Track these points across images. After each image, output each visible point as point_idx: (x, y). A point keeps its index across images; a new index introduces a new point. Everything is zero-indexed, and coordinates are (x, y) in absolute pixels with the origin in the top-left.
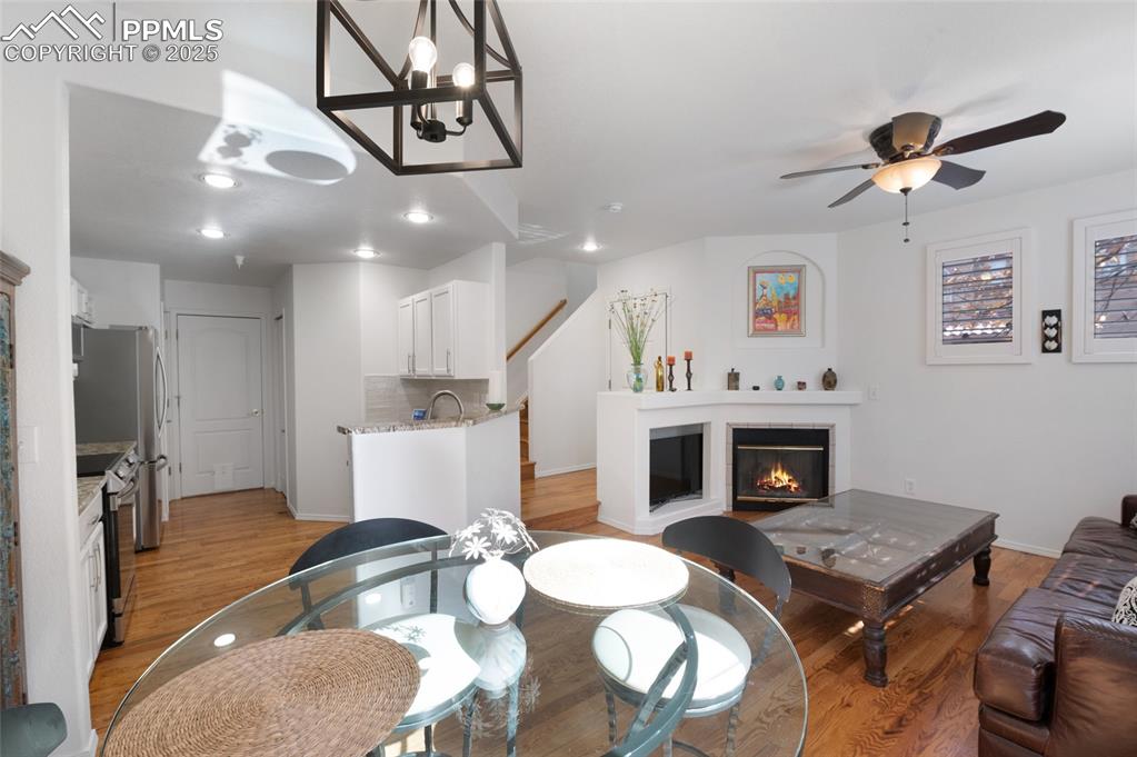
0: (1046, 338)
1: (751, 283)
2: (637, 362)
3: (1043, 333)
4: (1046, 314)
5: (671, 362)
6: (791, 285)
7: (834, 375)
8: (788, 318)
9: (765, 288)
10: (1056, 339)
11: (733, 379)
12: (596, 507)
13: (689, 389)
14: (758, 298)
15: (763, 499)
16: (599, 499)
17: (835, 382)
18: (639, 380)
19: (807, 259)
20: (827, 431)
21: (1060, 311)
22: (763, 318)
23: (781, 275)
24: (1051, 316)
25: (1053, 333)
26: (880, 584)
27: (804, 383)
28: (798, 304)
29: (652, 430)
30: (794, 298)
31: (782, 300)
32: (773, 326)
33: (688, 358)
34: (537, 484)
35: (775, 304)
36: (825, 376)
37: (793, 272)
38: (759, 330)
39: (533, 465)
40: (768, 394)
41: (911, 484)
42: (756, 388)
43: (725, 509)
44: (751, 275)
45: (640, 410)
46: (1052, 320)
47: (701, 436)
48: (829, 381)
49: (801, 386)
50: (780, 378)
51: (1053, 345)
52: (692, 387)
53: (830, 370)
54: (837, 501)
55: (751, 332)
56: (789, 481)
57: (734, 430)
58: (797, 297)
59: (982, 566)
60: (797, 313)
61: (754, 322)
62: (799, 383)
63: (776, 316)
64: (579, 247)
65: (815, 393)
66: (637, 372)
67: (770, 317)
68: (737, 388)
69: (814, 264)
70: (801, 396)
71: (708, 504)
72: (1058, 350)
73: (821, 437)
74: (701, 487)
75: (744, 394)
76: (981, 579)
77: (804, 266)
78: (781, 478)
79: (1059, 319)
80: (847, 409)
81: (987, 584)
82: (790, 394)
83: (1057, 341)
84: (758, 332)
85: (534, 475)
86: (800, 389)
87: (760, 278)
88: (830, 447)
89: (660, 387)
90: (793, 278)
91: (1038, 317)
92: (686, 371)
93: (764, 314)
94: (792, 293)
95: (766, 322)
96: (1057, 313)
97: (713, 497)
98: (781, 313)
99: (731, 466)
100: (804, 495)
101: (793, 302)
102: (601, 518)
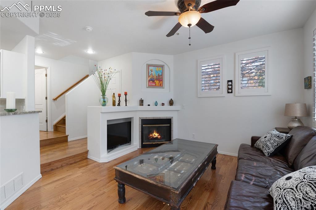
0: (229, 89)
1: (148, 69)
2: (104, 94)
3: (228, 87)
4: (228, 81)
5: (119, 96)
6: (160, 71)
7: (173, 101)
8: (159, 82)
9: (152, 71)
10: (231, 89)
11: (141, 102)
12: (87, 152)
13: (126, 105)
14: (150, 75)
15: (151, 143)
16: (88, 149)
17: (173, 103)
18: (104, 101)
19: (165, 63)
20: (171, 119)
21: (232, 80)
22: (151, 82)
23: (157, 68)
24: (230, 82)
25: (230, 87)
26: (177, 189)
27: (164, 104)
28: (162, 78)
29: (108, 121)
30: (161, 76)
31: (157, 76)
32: (154, 84)
33: (126, 94)
34: (69, 144)
35: (155, 77)
36: (170, 101)
37: (160, 67)
38: (151, 86)
39: (67, 136)
40: (152, 107)
41: (194, 135)
42: (149, 105)
43: (139, 148)
44: (148, 67)
45: (102, 113)
46: (230, 83)
47: (130, 122)
48: (171, 103)
49: (163, 104)
50: (156, 102)
51: (230, 91)
52: (127, 105)
53: (171, 99)
54: (174, 142)
55: (147, 86)
56: (158, 135)
57: (142, 120)
58: (162, 75)
59: (214, 163)
60: (162, 80)
61: (149, 83)
62: (162, 103)
63: (155, 81)
64: (85, 51)
65: (167, 107)
66: (104, 98)
67: (153, 81)
68: (142, 105)
69: (167, 65)
70: (163, 108)
71: (133, 146)
72: (232, 92)
73: (168, 121)
74: (130, 141)
75: (145, 107)
76: (214, 168)
77: (164, 65)
78: (156, 135)
79: (232, 83)
80: (177, 112)
81: (215, 169)
82: (159, 107)
83: (231, 90)
84: (150, 86)
85: (67, 140)
86: (163, 105)
87: (150, 68)
88: (172, 124)
89: (114, 104)
90: (160, 69)
91: (227, 82)
92: (125, 99)
93: (152, 80)
94: (160, 74)
95: (152, 83)
96: (231, 81)
97: (134, 144)
98: (157, 80)
99: (141, 133)
100: (164, 140)
101: (161, 77)
102: (89, 157)
